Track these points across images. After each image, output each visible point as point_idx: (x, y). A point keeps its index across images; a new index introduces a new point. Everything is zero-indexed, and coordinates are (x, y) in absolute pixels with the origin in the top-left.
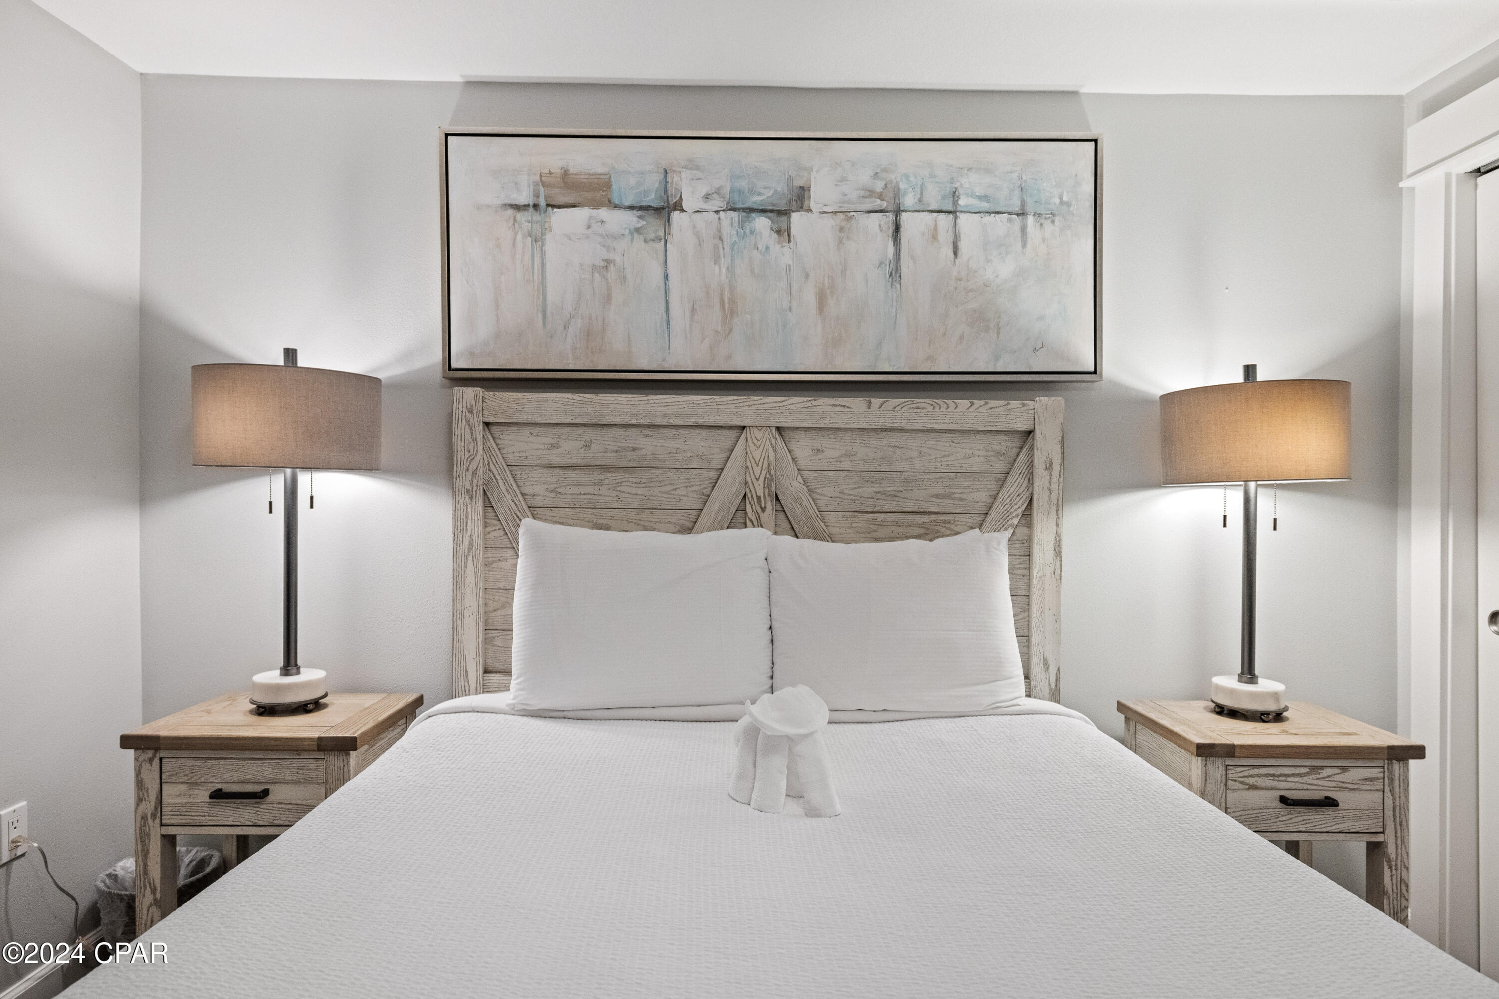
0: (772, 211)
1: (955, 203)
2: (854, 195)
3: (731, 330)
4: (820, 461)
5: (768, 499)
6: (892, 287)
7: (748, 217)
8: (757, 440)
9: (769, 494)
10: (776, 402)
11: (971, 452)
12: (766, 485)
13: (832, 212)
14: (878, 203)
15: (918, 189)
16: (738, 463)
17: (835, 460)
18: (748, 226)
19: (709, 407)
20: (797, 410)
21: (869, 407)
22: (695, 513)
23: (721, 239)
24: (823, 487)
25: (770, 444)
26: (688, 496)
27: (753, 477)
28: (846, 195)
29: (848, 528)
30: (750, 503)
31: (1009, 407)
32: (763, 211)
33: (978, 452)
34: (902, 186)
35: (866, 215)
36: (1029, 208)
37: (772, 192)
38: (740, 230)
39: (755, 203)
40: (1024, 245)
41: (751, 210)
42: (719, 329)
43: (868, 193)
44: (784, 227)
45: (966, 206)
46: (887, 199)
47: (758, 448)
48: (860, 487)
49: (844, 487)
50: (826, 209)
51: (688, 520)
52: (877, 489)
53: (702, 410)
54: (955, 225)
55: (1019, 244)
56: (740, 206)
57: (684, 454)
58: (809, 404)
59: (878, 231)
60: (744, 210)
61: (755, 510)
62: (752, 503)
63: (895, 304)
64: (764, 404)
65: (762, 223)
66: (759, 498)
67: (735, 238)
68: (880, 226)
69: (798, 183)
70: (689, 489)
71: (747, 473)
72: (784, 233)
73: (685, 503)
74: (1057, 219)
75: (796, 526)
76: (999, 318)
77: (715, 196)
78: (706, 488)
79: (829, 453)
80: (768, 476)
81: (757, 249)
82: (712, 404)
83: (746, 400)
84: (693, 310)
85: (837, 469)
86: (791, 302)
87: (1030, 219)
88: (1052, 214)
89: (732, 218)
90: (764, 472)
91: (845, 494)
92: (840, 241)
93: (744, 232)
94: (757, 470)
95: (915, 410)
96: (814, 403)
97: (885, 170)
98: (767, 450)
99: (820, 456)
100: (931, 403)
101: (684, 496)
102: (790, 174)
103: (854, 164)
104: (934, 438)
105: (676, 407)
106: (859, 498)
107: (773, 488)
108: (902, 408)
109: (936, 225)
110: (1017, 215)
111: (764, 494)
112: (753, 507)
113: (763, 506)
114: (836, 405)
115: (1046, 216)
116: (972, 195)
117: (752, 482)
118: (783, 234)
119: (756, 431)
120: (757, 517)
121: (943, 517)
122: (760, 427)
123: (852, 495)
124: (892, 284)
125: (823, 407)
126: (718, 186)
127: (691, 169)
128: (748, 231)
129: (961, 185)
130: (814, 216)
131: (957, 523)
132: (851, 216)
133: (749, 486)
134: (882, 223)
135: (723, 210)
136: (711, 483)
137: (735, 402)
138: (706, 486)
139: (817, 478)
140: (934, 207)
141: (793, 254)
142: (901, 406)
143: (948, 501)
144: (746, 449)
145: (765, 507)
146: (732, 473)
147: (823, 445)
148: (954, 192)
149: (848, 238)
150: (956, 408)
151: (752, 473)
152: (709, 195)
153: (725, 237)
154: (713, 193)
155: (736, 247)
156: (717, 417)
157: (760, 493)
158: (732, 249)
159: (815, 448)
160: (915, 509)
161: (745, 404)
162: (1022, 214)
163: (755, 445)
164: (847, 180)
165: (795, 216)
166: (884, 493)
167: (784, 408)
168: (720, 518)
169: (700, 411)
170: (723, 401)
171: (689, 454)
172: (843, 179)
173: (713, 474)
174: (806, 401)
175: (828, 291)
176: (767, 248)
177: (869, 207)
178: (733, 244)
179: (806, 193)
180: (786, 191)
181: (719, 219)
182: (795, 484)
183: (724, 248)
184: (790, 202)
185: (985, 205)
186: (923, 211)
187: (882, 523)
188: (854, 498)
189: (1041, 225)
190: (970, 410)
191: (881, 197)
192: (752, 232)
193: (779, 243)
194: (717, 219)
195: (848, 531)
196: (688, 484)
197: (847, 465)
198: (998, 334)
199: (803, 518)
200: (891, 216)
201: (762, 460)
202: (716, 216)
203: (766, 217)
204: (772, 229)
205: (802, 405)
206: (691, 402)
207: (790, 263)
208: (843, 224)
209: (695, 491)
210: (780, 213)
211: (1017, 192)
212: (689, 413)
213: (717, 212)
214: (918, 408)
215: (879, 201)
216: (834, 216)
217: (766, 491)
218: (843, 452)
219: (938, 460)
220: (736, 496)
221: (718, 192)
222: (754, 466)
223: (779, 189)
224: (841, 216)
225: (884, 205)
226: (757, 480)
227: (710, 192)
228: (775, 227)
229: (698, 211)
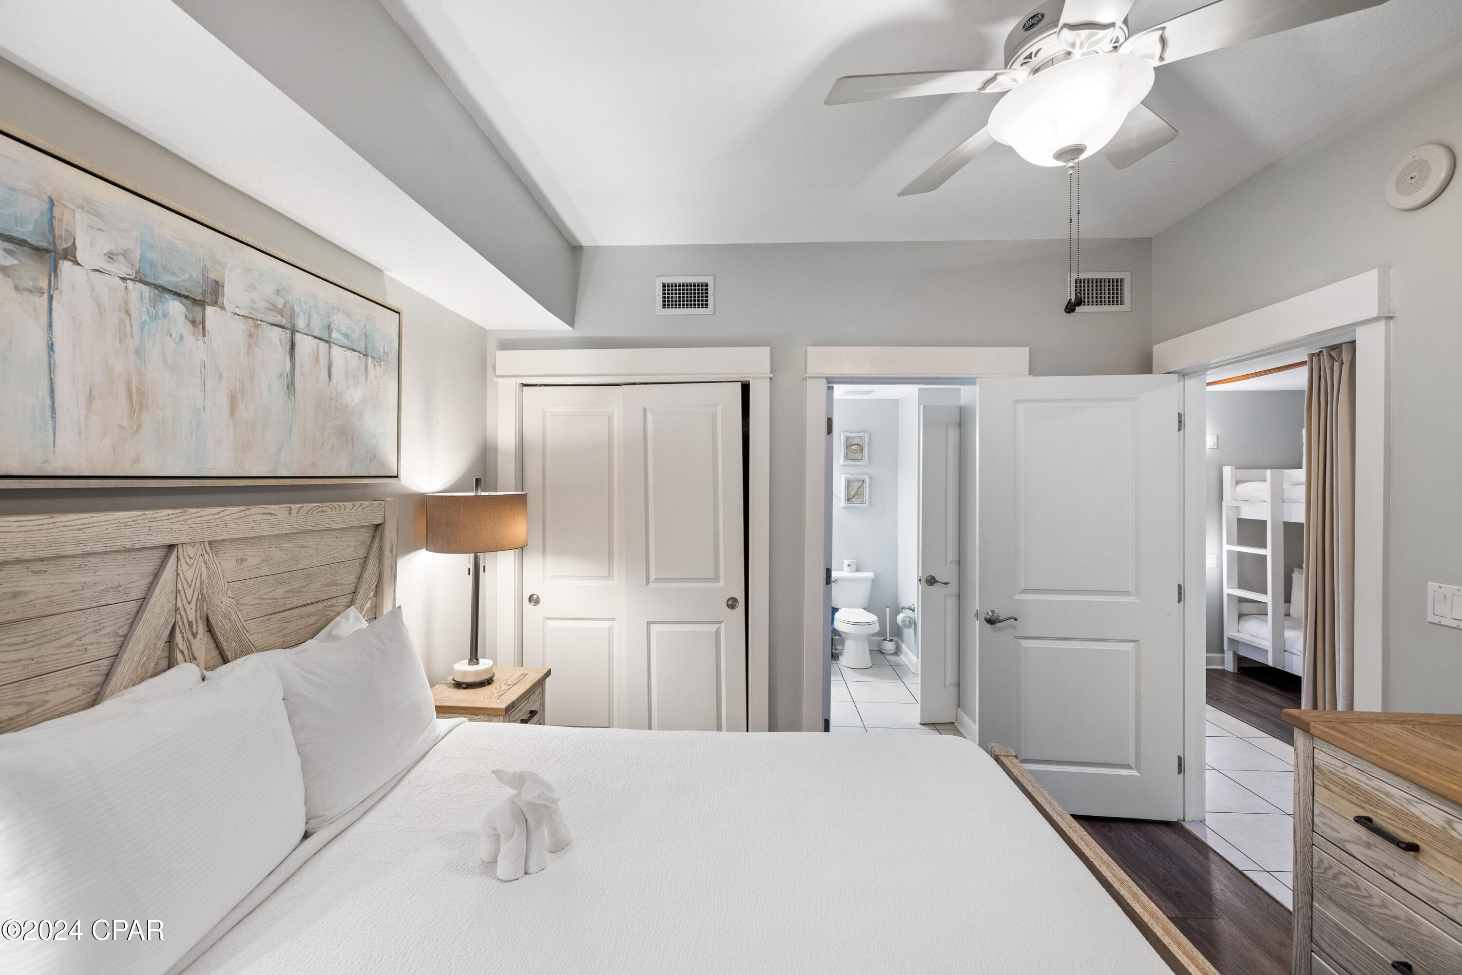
0: (187, 297)
1: (330, 335)
2: (261, 305)
3: (139, 427)
4: (243, 570)
5: (200, 622)
6: (288, 399)
7: (161, 297)
8: (190, 558)
9: (201, 617)
10: (213, 514)
11: (346, 544)
12: (198, 606)
13: (243, 316)
14: (278, 319)
15: (307, 315)
16: (167, 588)
17: (255, 567)
18: (160, 307)
19: (140, 525)
20: (232, 521)
21: (290, 514)
22: (106, 662)
23: (128, 313)
24: (245, 597)
25: (203, 561)
26: (97, 643)
27: (185, 600)
28: (255, 302)
29: (265, 631)
30: (181, 632)
31: (373, 506)
32: (178, 294)
33: (350, 544)
34: (297, 309)
35: (270, 327)
36: (369, 352)
37: (187, 276)
38: (151, 309)
39: (168, 282)
40: (366, 379)
41: (163, 289)
42: (125, 424)
43: (271, 307)
44: (199, 318)
45: (337, 339)
46: (286, 316)
47: (191, 566)
48: (274, 590)
49: (263, 592)
50: (238, 311)
51: (97, 675)
52: (287, 589)
53: (131, 530)
54: (329, 353)
55: (364, 378)
56: (152, 281)
57: (94, 589)
58: (242, 514)
59: (279, 345)
60: (156, 286)
61: (186, 639)
62: (183, 631)
63: (290, 415)
64: (200, 517)
65: (176, 308)
66: (190, 623)
67: (145, 317)
68: (280, 340)
69: (213, 276)
70: (100, 633)
71: (179, 598)
72: (199, 324)
73: (94, 653)
74: (382, 363)
75: (225, 644)
76: (353, 433)
77: (121, 258)
78: (122, 627)
79: (252, 561)
80: (200, 596)
81: (171, 336)
82: (143, 521)
83: (182, 514)
84: (90, 397)
85: (257, 576)
86: (204, 402)
87: (370, 359)
88: (380, 359)
89: (142, 292)
90: (196, 593)
91: (263, 599)
92: (250, 346)
93: (156, 312)
94: (189, 592)
95: (321, 514)
96: (247, 513)
97: (284, 289)
98: (200, 568)
99: (243, 566)
100: (331, 506)
101: (92, 644)
102: (205, 263)
103: (261, 275)
104: (326, 536)
105: (95, 529)
106: (273, 601)
107: (205, 609)
108: (312, 512)
109: (318, 350)
110: (363, 354)
111: (196, 618)
112: (185, 635)
113: (195, 631)
114: (265, 514)
115: (378, 360)
116: (339, 331)
117: (184, 607)
118: (198, 327)
119: (189, 548)
120: (188, 645)
121: (329, 602)
122: (192, 544)
123: (268, 599)
124: (289, 397)
125: (255, 516)
126: (126, 248)
127: (89, 212)
128: (160, 313)
129: (334, 321)
130: (228, 315)
131: (338, 604)
132: (258, 325)
133: (180, 613)
134: (282, 338)
135: (132, 280)
136: (130, 619)
137: (171, 517)
138: (122, 624)
139: (240, 588)
140: (317, 334)
141: (208, 350)
142: (312, 510)
143: (334, 588)
144: (177, 570)
145: (197, 632)
146: (160, 601)
147: (246, 554)
148: (329, 326)
149: (256, 345)
150: (345, 510)
151: (184, 597)
152: (113, 254)
153: (133, 312)
154: (118, 254)
155: (146, 328)
156: (149, 537)
157: (192, 618)
158: (142, 330)
159: (239, 558)
160: (313, 600)
161: (180, 519)
162: (365, 355)
163: (188, 564)
164: (255, 288)
165: (209, 310)
166: (292, 591)
167: (220, 520)
168: (145, 659)
169: (128, 531)
170: (156, 517)
171: (101, 587)
172: (252, 287)
173: (132, 607)
174: (241, 512)
175: (239, 395)
176: (181, 337)
177: (272, 319)
178: (143, 323)
179: (220, 289)
180: (201, 281)
181: (126, 288)
182: (225, 599)
183: (131, 326)
184: (205, 293)
185: (346, 342)
186: (310, 335)
187: (291, 619)
188: (268, 601)
189: (375, 366)
190: (352, 511)
191: (281, 313)
192: (165, 315)
193: (193, 334)
194: (124, 288)
195: (265, 634)
196: (98, 627)
197: (266, 570)
198: (353, 447)
199: (232, 634)
200: (288, 333)
201: (194, 580)
202: (123, 285)
203: (181, 302)
204: (186, 317)
205: (236, 516)
206: (117, 521)
207: (205, 360)
208: (252, 330)
209: (107, 633)
210: (195, 302)
211: (363, 337)
212: (113, 535)
213: (124, 279)
214: (322, 511)
215: (280, 317)
216: (245, 320)
217: (198, 613)
218: (262, 558)
219: (328, 554)
220: (165, 628)
221: (125, 254)
222: (186, 587)
223: (194, 276)
224: (251, 322)
225: (284, 322)
226: (189, 603)
227: (114, 252)
228: (190, 316)
229: (98, 271)
